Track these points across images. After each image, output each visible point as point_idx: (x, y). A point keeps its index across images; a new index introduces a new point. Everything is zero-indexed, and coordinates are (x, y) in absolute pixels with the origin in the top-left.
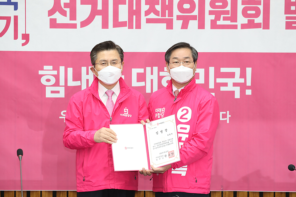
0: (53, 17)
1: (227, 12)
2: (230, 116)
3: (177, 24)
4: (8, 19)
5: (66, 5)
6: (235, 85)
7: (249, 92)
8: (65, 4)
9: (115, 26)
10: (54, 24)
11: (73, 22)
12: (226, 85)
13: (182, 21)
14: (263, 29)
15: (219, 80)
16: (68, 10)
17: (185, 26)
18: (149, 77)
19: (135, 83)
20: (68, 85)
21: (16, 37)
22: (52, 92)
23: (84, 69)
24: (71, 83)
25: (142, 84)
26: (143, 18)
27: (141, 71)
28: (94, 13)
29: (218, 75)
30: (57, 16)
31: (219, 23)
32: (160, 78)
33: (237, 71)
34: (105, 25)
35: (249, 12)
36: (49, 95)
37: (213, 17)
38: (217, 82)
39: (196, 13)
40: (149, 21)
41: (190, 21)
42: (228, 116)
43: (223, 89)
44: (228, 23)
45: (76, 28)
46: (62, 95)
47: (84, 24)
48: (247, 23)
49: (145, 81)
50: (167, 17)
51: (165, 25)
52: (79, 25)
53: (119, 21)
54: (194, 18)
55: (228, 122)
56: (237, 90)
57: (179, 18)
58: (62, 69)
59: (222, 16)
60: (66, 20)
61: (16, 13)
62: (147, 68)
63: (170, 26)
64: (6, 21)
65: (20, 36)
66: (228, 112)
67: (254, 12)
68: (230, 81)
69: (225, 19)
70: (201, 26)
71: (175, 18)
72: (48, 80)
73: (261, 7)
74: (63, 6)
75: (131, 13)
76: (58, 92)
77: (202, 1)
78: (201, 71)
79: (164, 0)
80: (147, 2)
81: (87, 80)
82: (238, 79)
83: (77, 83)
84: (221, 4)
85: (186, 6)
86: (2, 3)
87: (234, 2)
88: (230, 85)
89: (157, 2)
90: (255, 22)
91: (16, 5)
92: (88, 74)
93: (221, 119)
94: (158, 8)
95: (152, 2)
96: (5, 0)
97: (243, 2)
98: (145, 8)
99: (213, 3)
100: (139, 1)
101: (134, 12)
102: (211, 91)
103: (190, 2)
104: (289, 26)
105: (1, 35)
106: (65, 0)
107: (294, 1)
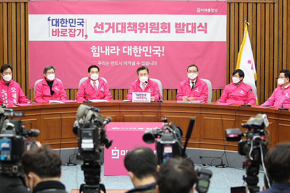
0: (95, 29)
1: (156, 27)
3: (138, 31)
4: (80, 30)
5: (100, 25)
6: (158, 52)
7: (163, 55)
9: (117, 32)
10: (96, 31)
11: (102, 31)
12: (155, 52)
14: (168, 33)
15: (153, 51)
16: (100, 27)
17: (141, 32)
18: (129, 50)
19: (124, 52)
20: (101, 52)
21: (83, 36)
23: (106, 47)
24: (102, 52)
25: (126, 52)
26: (127, 29)
27: (126, 47)
28: (110, 27)
29: (153, 49)
30: (97, 29)
31: (153, 31)
32: (133, 50)
33: (159, 47)
34: (113, 32)
35: (163, 27)
36: (94, 56)
37: (151, 29)
39: (145, 27)
40: (128, 30)
43: (154, 53)
44: (156, 31)
46: (99, 56)
47: (106, 31)
48: (162, 31)
50: (135, 29)
51: (134, 31)
52: (104, 32)
53: (118, 30)
54: (144, 29)
55: (156, 65)
56: (159, 54)
57: (139, 29)
58: (99, 47)
60: (100, 30)
61: (83, 28)
62: (128, 46)
63: (136, 32)
65: (84, 36)
66: (156, 62)
67: (165, 27)
68: (157, 51)
69: (155, 29)
70: (147, 32)
71: (137, 29)
72: (94, 51)
73: (167, 25)
75: (122, 27)
76: (97, 55)
77: (147, 23)
78: (147, 48)
79: (134, 23)
80: (128, 24)
81: (107, 51)
82: (159, 50)
83: (104, 52)
84: (153, 24)
85: (142, 25)
86: (78, 25)
87: (158, 23)
88: (157, 52)
89: (131, 24)
90: (165, 30)
91: (83, 25)
92: (107, 49)
93: (154, 64)
94: (132, 26)
95: (130, 24)
96: (79, 23)
97: (161, 24)
98: (127, 26)
99: (151, 24)
100: (125, 23)
101: (124, 27)
102: (150, 54)
103: (143, 24)
104: (177, 32)
105: (78, 35)
106: (99, 23)
107: (178, 23)
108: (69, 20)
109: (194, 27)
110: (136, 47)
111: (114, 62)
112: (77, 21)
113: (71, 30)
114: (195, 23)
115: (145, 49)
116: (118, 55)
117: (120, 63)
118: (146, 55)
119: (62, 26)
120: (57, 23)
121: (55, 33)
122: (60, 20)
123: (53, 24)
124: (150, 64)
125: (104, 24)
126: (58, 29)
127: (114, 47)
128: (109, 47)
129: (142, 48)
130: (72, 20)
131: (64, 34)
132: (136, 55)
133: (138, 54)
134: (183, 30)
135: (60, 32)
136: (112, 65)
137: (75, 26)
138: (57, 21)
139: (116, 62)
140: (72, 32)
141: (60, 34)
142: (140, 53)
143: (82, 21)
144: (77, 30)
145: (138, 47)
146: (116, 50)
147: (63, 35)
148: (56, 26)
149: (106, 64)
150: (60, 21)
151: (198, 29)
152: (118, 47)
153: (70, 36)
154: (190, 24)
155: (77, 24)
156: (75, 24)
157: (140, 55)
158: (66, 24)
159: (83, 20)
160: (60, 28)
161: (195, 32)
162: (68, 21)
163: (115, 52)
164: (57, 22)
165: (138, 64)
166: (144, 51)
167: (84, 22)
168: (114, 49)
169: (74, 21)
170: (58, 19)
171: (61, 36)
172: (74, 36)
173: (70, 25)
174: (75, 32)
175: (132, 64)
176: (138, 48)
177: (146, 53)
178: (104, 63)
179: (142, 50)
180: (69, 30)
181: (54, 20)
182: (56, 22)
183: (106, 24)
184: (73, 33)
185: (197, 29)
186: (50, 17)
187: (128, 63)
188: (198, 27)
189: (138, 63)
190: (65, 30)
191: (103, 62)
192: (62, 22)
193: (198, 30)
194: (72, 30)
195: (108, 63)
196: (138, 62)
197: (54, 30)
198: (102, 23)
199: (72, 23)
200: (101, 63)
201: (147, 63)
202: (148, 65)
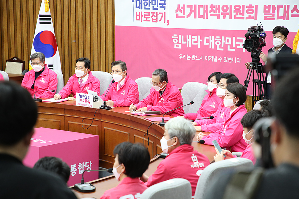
0: (177, 13)
1: (240, 11)
3: (221, 16)
4: (162, 13)
5: (182, 8)
9: (198, 17)
10: (178, 16)
11: (184, 15)
12: (239, 45)
14: (255, 19)
16: (182, 10)
17: (224, 18)
18: (211, 41)
19: (205, 44)
21: (165, 22)
22: (177, 46)
23: (187, 36)
24: (183, 42)
25: (208, 44)
26: (209, 14)
27: (208, 38)
28: (191, 11)
29: (237, 41)
30: (179, 12)
31: (237, 16)
32: (215, 41)
34: (195, 17)
35: (249, 11)
36: (175, 47)
37: (235, 14)
39: (228, 12)
40: (211, 15)
41: (226, 15)
42: (240, 60)
43: (238, 47)
44: (241, 16)
45: (185, 18)
46: (180, 47)
47: (188, 16)
48: (248, 16)
49: (209, 42)
50: (218, 13)
51: (217, 17)
52: (186, 17)
53: (200, 15)
54: (228, 14)
55: (240, 63)
57: (222, 14)
58: (180, 36)
59: (239, 13)
60: (182, 14)
61: (165, 11)
62: (210, 37)
63: (219, 18)
64: (161, 15)
66: (240, 58)
67: (251, 11)
69: (240, 14)
70: (231, 18)
71: (220, 14)
72: (175, 41)
73: (254, 9)
74: (180, 8)
75: (205, 11)
76: (179, 46)
77: (231, 6)
78: (230, 39)
79: (216, 5)
80: (210, 7)
81: (189, 41)
83: (185, 43)
85: (225, 8)
86: (160, 7)
87: (243, 6)
89: (214, 7)
90: (252, 16)
91: (165, 7)
92: (189, 38)
93: (237, 61)
94: (214, 9)
95: (212, 6)
96: (161, 6)
97: (247, 7)
98: (209, 9)
99: (235, 6)
100: (207, 6)
102: (233, 48)
103: (227, 6)
104: (265, 18)
105: (160, 21)
106: (181, 6)
107: (268, 6)
108: (152, 1)
109: (286, 12)
110: (219, 37)
111: (195, 57)
112: (159, 2)
114: (288, 6)
115: (228, 41)
116: (199, 47)
117: (201, 58)
118: (229, 49)
120: (141, 5)
121: (139, 17)
123: (137, 6)
124: (233, 61)
125: (186, 6)
126: (142, 12)
127: (196, 37)
128: (190, 36)
129: (225, 40)
131: (147, 18)
132: (218, 49)
133: (220, 47)
134: (273, 15)
135: (143, 16)
136: (193, 60)
137: (157, 9)
139: (197, 56)
141: (143, 19)
142: (223, 46)
143: (164, 3)
144: (160, 13)
145: (221, 38)
146: (197, 42)
147: (145, 19)
148: (140, 8)
149: (187, 58)
150: (143, 2)
151: (292, 14)
152: (199, 37)
153: (153, 22)
154: (281, 7)
155: (159, 6)
157: (222, 48)
158: (149, 6)
159: (165, 1)
160: (143, 10)
161: (288, 19)
162: (150, 3)
163: (197, 44)
165: (220, 60)
166: (227, 43)
167: (166, 4)
168: (196, 40)
169: (156, 2)
171: (144, 20)
172: (157, 22)
173: (153, 7)
174: (157, 17)
175: (213, 59)
176: (220, 40)
177: (229, 47)
178: (184, 57)
179: (224, 41)
180: (152, 14)
181: (138, 0)
182: (140, 3)
183: (188, 6)
184: (155, 18)
185: (290, 14)
187: (210, 58)
188: (292, 11)
189: (220, 59)
190: (148, 14)
191: (185, 55)
192: (146, 4)
193: (293, 16)
194: (154, 14)
195: (189, 57)
196: (220, 58)
197: (138, 14)
198: (184, 5)
199: (155, 5)
200: (182, 57)
201: (230, 59)
202: (231, 62)
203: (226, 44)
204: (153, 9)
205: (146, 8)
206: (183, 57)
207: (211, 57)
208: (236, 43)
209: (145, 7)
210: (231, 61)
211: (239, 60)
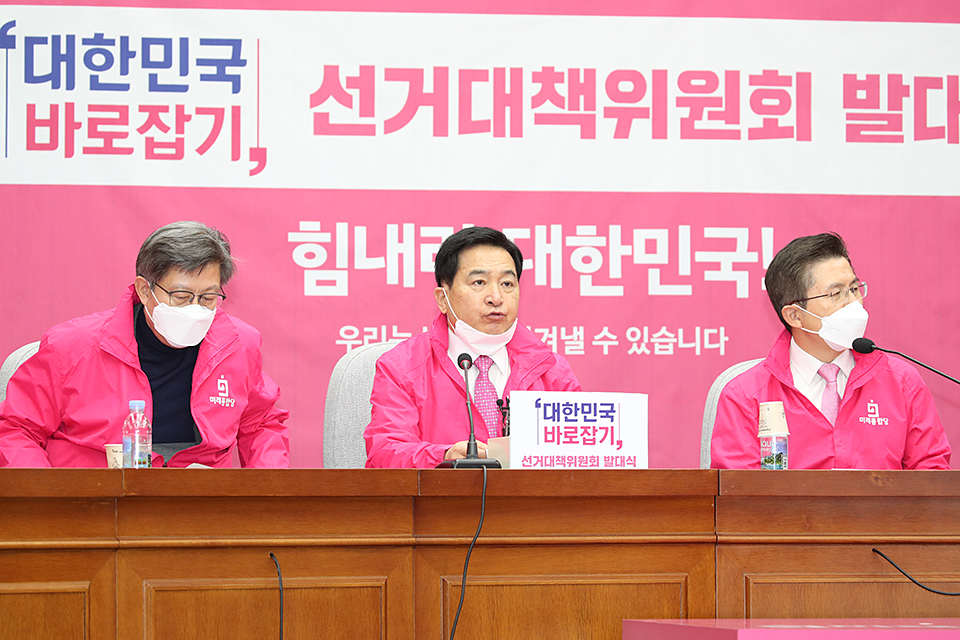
0: (320, 109)
1: (717, 102)
2: (727, 339)
3: (606, 126)
4: (218, 113)
5: (352, 83)
6: (737, 267)
8: (348, 78)
9: (462, 131)
10: (322, 126)
11: (367, 121)
12: (716, 266)
13: (616, 120)
14: (798, 140)
15: (702, 257)
16: (355, 93)
17: (622, 132)
18: (541, 249)
20: (357, 267)
21: (236, 156)
22: (319, 283)
23: (392, 230)
24: (363, 262)
26: (528, 113)
27: (524, 234)
28: (417, 100)
29: (699, 243)
30: (331, 106)
31: (698, 125)
32: (567, 252)
33: (742, 235)
34: (440, 129)
35: (766, 102)
36: (311, 289)
37: (685, 112)
38: (697, 260)
39: (646, 102)
40: (541, 119)
41: (634, 120)
42: (723, 339)
43: (710, 276)
44: (720, 125)
45: (374, 134)
46: (341, 290)
47: (393, 125)
48: (761, 125)
49: (533, 258)
50: (582, 111)
51: (577, 128)
52: (380, 129)
53: (473, 119)
54: (643, 113)
55: (722, 353)
56: (742, 279)
57: (609, 113)
58: (342, 228)
59: (706, 110)
60: (350, 116)
61: (236, 100)
62: (537, 227)
63: (588, 132)
64: (212, 118)
65: (245, 153)
66: (722, 329)
67: (776, 102)
68: (725, 259)
69: (712, 116)
70: (660, 132)
71: (599, 113)
72: (310, 256)
73: (792, 91)
74: (343, 83)
75: (500, 100)
76: (333, 283)
78: (661, 236)
79: (574, 73)
80: (536, 77)
81: (401, 256)
82: (743, 254)
83: (376, 263)
84: (702, 82)
85: (626, 86)
86: (204, 78)
87: (733, 77)
88: (726, 266)
89: (560, 78)
90: (780, 125)
91: (236, 82)
92: (401, 240)
94: (562, 89)
95: (547, 77)
96: (212, 70)
97: (753, 80)
98: (531, 89)
99: (685, 80)
100: (517, 73)
101: (508, 99)
102: (683, 280)
103: (635, 77)
104: (853, 134)
105: (202, 150)
106: (348, 70)
107: (864, 78)
108: (147, 43)
110: (593, 229)
112: (196, 51)
113: (153, 113)
115: (651, 246)
118: (655, 287)
119: (95, 84)
120: (63, 65)
121: (48, 131)
122: (85, 42)
123: (36, 73)
124: (681, 345)
125: (379, 75)
126: (70, 107)
128: (409, 228)
129: (627, 239)
130: (167, 43)
131: (109, 137)
132: (587, 288)
133: (601, 277)
134: (896, 123)
135: (79, 125)
137: (184, 89)
138: (63, 51)
140: (165, 129)
141: (81, 138)
142: (615, 272)
143: (229, 56)
144: (200, 111)
145: (603, 232)
147: (99, 143)
148: (56, 85)
150: (81, 50)
153: (150, 155)
154: (936, 83)
155: (195, 71)
156: (184, 71)
157: (615, 282)
158: (124, 71)
159: (236, 44)
160: (82, 96)
162: (133, 54)
164: (63, 56)
165: (606, 344)
166: (641, 257)
167: (243, 63)
169: (175, 52)
170: (71, 39)
171: (87, 151)
172: (179, 155)
173: (153, 78)
174: (180, 129)
175: (561, 344)
176: (602, 241)
177: (654, 275)
179: (627, 250)
180: (146, 116)
181: (43, 41)
182: (57, 58)
183: (392, 75)
184: (171, 136)
186: (12, 24)
189: (605, 338)
190: (116, 115)
191: (374, 330)
192: (98, 60)
194: (162, 116)
196: (605, 331)
197: (43, 114)
198: (367, 72)
199: (167, 63)
200: (360, 337)
201: (663, 336)
202: (671, 352)
203: (636, 262)
204: (154, 86)
205: (101, 81)
206: (366, 338)
207: (546, 331)
208: (697, 254)
209: (94, 79)
210: (671, 347)
211: (714, 339)
